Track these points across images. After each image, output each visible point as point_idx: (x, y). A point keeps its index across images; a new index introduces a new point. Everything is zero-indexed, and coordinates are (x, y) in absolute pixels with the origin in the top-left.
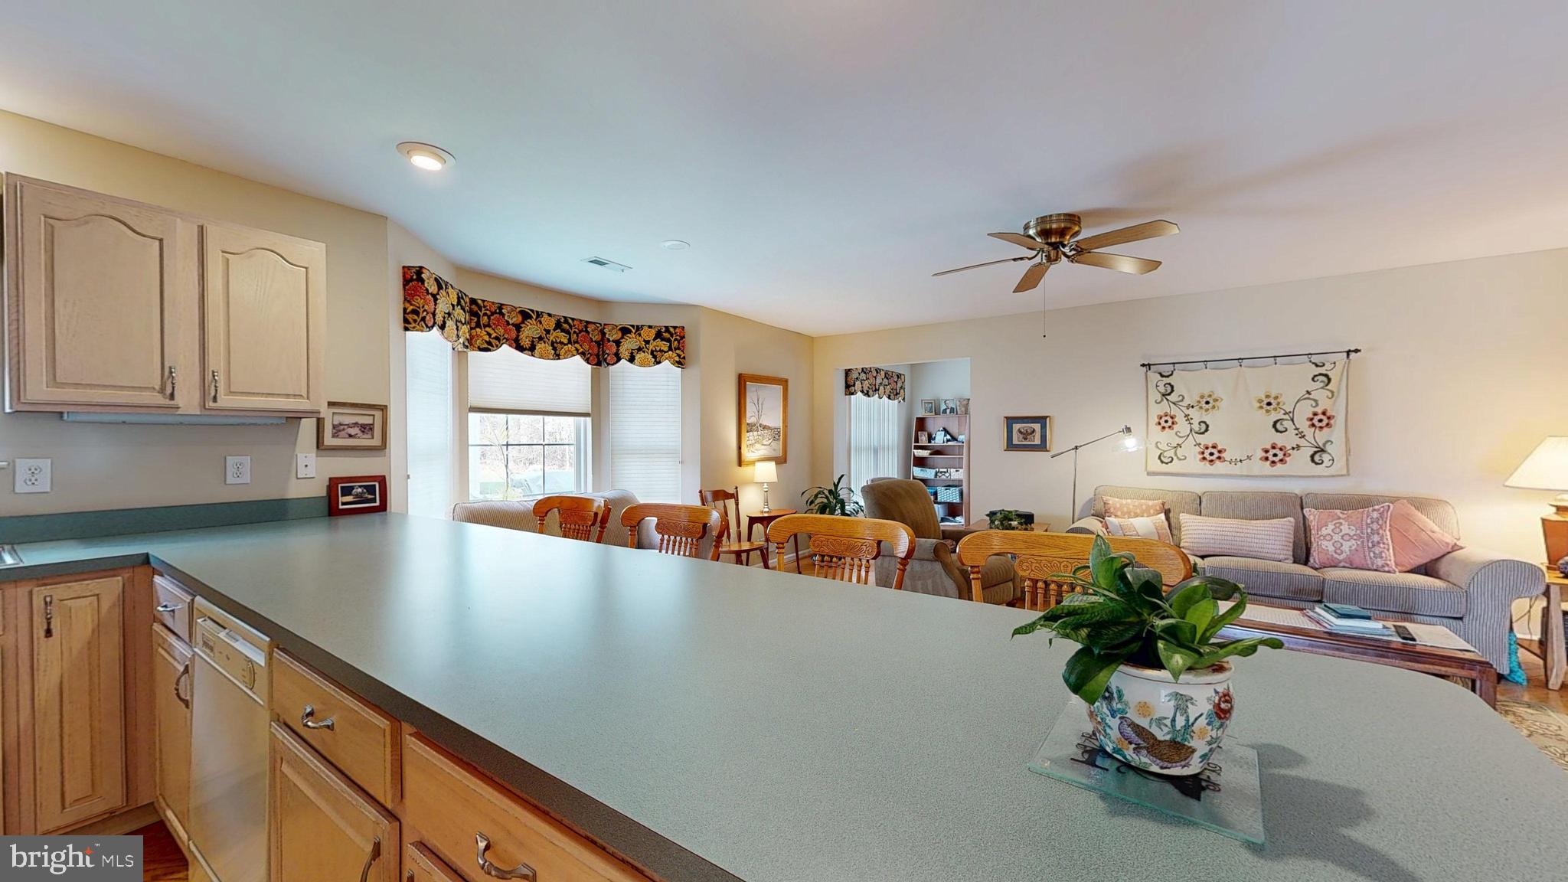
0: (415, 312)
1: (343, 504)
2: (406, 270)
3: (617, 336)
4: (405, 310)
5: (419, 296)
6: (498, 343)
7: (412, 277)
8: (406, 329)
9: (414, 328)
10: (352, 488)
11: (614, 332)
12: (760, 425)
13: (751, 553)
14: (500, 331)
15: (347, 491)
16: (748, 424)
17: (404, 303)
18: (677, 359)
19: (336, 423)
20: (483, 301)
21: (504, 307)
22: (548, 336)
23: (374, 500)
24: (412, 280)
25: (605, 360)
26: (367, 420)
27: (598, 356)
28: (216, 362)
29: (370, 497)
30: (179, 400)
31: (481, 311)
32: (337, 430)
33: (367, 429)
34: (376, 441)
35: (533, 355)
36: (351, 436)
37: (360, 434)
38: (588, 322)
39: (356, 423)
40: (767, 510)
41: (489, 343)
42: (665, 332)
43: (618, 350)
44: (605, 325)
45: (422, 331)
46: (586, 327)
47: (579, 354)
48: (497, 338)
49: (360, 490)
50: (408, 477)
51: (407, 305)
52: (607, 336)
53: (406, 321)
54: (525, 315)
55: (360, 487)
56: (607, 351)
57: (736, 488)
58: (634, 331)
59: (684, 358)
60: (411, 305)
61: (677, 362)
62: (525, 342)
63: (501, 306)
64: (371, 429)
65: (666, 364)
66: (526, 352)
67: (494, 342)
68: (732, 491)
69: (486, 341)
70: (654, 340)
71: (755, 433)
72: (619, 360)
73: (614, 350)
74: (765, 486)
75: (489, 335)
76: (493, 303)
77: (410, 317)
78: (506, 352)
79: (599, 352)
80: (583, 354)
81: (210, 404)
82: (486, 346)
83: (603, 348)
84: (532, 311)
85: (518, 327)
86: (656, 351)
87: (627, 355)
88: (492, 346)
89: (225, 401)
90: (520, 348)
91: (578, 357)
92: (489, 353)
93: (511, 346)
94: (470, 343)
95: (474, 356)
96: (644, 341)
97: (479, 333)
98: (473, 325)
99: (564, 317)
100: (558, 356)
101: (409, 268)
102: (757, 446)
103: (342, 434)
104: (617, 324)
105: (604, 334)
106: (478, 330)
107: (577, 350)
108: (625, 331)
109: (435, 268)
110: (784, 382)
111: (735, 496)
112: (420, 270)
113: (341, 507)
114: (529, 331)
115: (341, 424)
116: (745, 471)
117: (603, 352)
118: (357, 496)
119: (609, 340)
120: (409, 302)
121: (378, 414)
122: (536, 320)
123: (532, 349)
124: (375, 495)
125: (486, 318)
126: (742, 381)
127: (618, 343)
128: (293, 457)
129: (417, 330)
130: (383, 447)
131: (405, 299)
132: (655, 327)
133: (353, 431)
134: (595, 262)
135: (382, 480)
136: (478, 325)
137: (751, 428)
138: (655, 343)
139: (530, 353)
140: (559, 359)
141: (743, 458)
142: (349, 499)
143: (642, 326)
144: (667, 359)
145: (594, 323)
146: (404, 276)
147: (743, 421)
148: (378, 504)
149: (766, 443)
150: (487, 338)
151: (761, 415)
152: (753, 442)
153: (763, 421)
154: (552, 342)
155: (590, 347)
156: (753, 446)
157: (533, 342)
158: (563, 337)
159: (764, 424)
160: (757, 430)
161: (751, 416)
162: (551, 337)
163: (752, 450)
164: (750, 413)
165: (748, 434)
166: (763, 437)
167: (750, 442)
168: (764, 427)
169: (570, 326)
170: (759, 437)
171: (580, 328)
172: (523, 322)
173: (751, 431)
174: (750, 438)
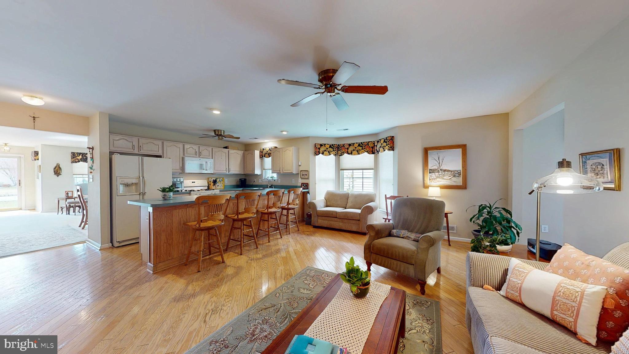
3: (377, 144)
4: (315, 152)
8: (315, 156)
10: (305, 184)
12: (441, 170)
14: (344, 150)
15: (303, 185)
16: (430, 170)
20: (340, 144)
21: (345, 144)
26: (306, 173)
27: (372, 151)
28: (283, 167)
34: (307, 177)
35: (352, 155)
41: (341, 154)
46: (368, 143)
48: (343, 152)
50: (316, 184)
53: (315, 154)
54: (350, 145)
59: (394, 148)
61: (390, 149)
62: (350, 152)
64: (307, 175)
65: (386, 150)
71: (437, 174)
74: (434, 198)
75: (341, 152)
76: (342, 144)
78: (346, 155)
79: (373, 150)
80: (367, 152)
83: (374, 148)
84: (351, 143)
85: (348, 149)
86: (384, 146)
88: (343, 154)
89: (284, 171)
90: (349, 154)
91: (366, 153)
95: (339, 157)
96: (381, 144)
97: (339, 152)
99: (361, 142)
100: (359, 154)
101: (314, 144)
102: (438, 179)
103: (303, 176)
104: (377, 140)
105: (374, 144)
107: (365, 151)
110: (464, 147)
114: (351, 149)
115: (303, 174)
121: (308, 172)
122: (352, 145)
123: (351, 153)
124: (308, 186)
126: (426, 151)
128: (298, 180)
131: (315, 150)
133: (305, 175)
136: (339, 150)
137: (432, 171)
141: (426, 184)
142: (303, 187)
143: (380, 139)
144: (386, 148)
145: (371, 142)
146: (314, 146)
147: (427, 168)
148: (308, 188)
149: (447, 178)
150: (341, 153)
151: (441, 165)
152: (435, 177)
153: (444, 167)
154: (357, 150)
155: (369, 149)
156: (435, 180)
157: (351, 151)
158: (360, 148)
159: (445, 169)
160: (438, 172)
161: (433, 166)
162: (357, 149)
163: (435, 181)
164: (432, 164)
165: (431, 174)
166: (444, 175)
167: (432, 178)
168: (445, 171)
169: (363, 145)
170: (441, 175)
171: (366, 144)
172: (349, 147)
173: (433, 173)
174: (433, 176)
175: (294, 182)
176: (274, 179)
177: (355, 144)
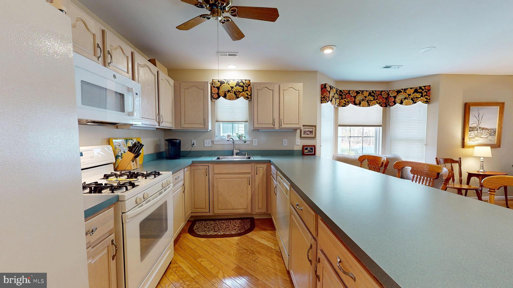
0: (324, 98)
1: (306, 152)
2: (322, 85)
3: (395, 94)
4: (321, 97)
5: (325, 92)
6: (348, 103)
7: (323, 87)
8: (321, 103)
9: (323, 102)
10: (308, 148)
11: (393, 93)
12: (480, 128)
13: (468, 191)
14: (349, 99)
15: (306, 149)
16: (470, 127)
17: (321, 95)
18: (426, 100)
19: (304, 131)
20: (344, 90)
21: (350, 91)
22: (366, 98)
23: (312, 152)
24: (323, 88)
25: (389, 105)
26: (311, 130)
27: (386, 103)
28: (281, 117)
29: (312, 151)
30: (275, 126)
31: (343, 94)
32: (305, 132)
33: (311, 132)
34: (313, 136)
35: (360, 106)
36: (307, 134)
37: (310, 134)
38: (382, 91)
39: (309, 131)
40: (482, 171)
41: (345, 104)
42: (419, 89)
43: (395, 100)
44: (389, 91)
45: (326, 103)
46: (381, 93)
47: (378, 104)
48: (348, 102)
49: (309, 149)
50: (321, 146)
51: (322, 96)
52: (390, 95)
53: (321, 100)
54: (358, 93)
55: (309, 148)
56: (390, 101)
57: (460, 158)
58: (403, 91)
59: (430, 99)
60: (323, 95)
61: (425, 101)
62: (357, 102)
63: (349, 91)
64: (312, 132)
65: (419, 103)
66: (358, 105)
67: (347, 103)
68: (457, 159)
69: (344, 103)
70: (413, 93)
71: (476, 132)
72: (395, 103)
73: (393, 100)
74: (482, 158)
75: (345, 101)
76: (347, 90)
77: (322, 99)
78: (351, 106)
79: (386, 102)
80: (379, 103)
81: (280, 127)
82: (344, 105)
83: (388, 100)
84: (360, 91)
85: (355, 97)
86: (414, 98)
87: (399, 101)
88: (346, 105)
89: (283, 126)
90: (355, 104)
91: (377, 105)
92: (345, 107)
93: (352, 104)
94: (339, 105)
95: (341, 108)
96: (408, 94)
97: (342, 101)
98: (340, 99)
99: (372, 91)
101: (323, 85)
102: (476, 138)
103: (306, 134)
104: (395, 90)
105: (388, 94)
106: (342, 100)
107: (377, 102)
108: (399, 92)
109: (330, 83)
110: (501, 104)
111: (459, 162)
112: (325, 85)
113: (305, 153)
114: (359, 98)
115: (305, 131)
116: (466, 150)
117: (388, 101)
118: (309, 150)
119: (391, 97)
120: (322, 95)
121: (314, 128)
122: (361, 94)
123: (360, 104)
124: (313, 150)
125: (344, 96)
126: (467, 106)
127: (395, 97)
128: (295, 139)
129: (324, 103)
130: (315, 137)
131: (321, 94)
132: (414, 88)
133: (308, 133)
134: (386, 67)
135: (315, 146)
136: (342, 99)
137: (472, 129)
138: (413, 95)
139: (359, 105)
140: (370, 106)
141: (465, 144)
142: (307, 151)
143: (407, 89)
144: (419, 101)
145: (385, 91)
146: (321, 87)
147: (467, 126)
148: (313, 153)
149: (484, 137)
150: (344, 102)
151: (480, 123)
152: (474, 136)
153: (482, 126)
154: (367, 101)
155: (382, 100)
156: (474, 138)
157: (360, 101)
158: (372, 98)
159: (483, 127)
160: (477, 130)
161: (473, 124)
162: (367, 99)
163: (473, 140)
164: (472, 122)
165: (470, 132)
166: (482, 134)
167: (471, 136)
168: (483, 129)
169: (375, 94)
170: (479, 134)
171: (379, 94)
172: (357, 95)
173: (472, 131)
174: (472, 134)
175: (286, 145)
176: (244, 139)
177: (365, 92)
